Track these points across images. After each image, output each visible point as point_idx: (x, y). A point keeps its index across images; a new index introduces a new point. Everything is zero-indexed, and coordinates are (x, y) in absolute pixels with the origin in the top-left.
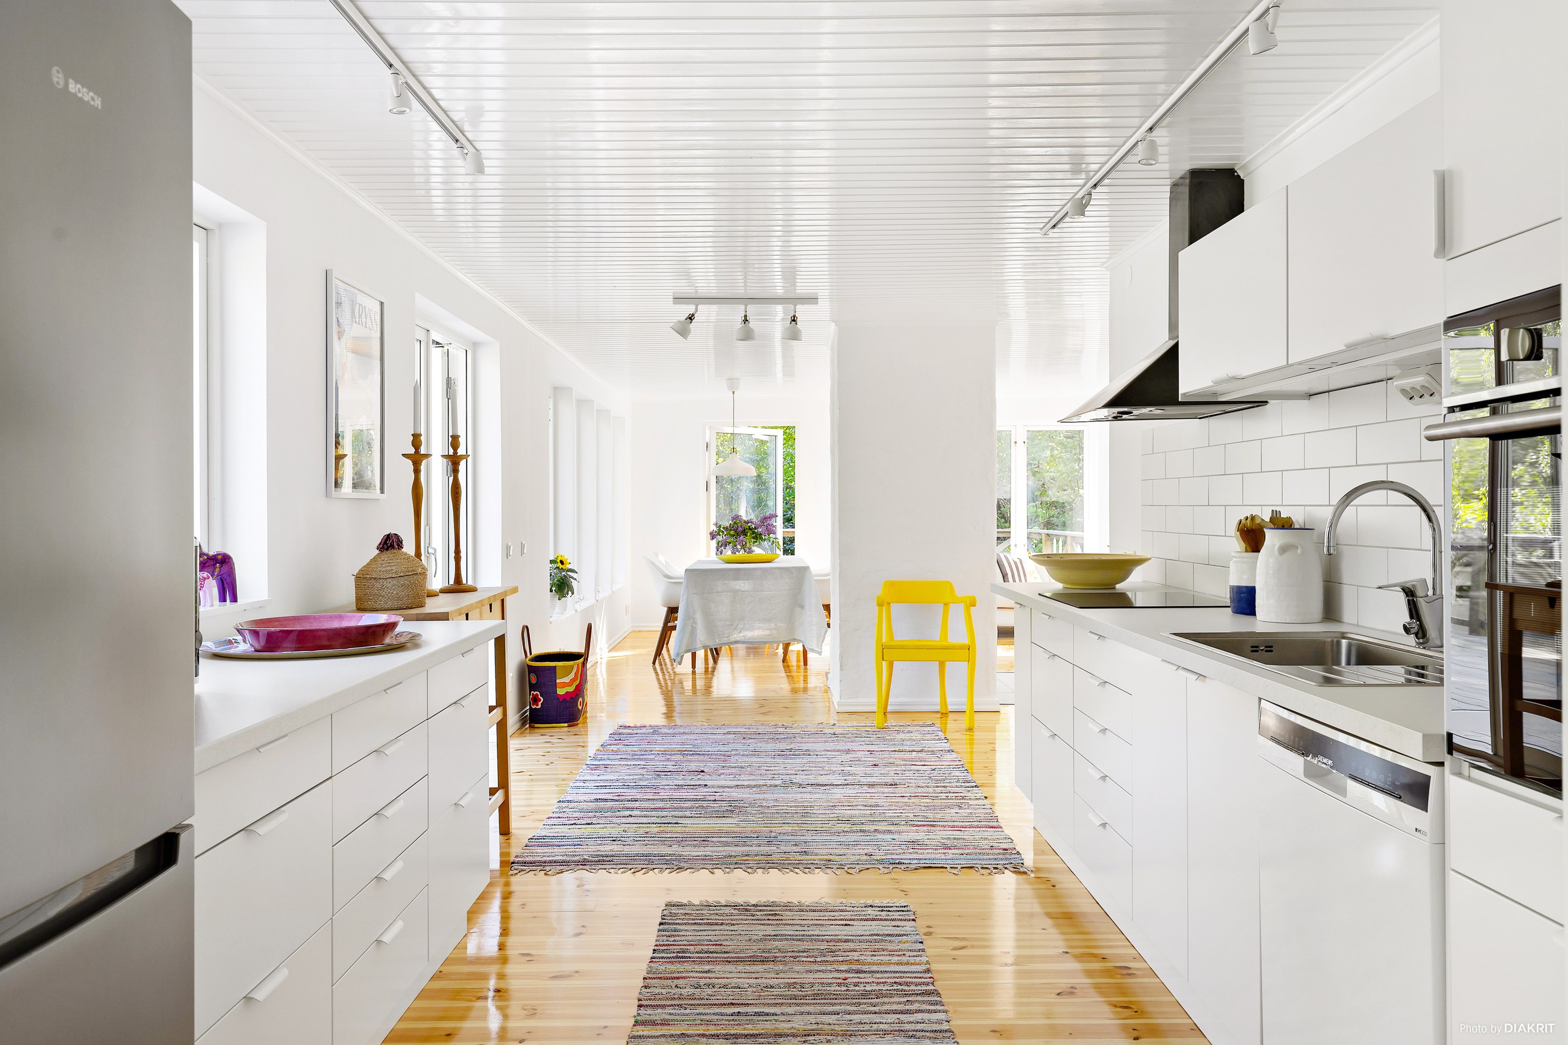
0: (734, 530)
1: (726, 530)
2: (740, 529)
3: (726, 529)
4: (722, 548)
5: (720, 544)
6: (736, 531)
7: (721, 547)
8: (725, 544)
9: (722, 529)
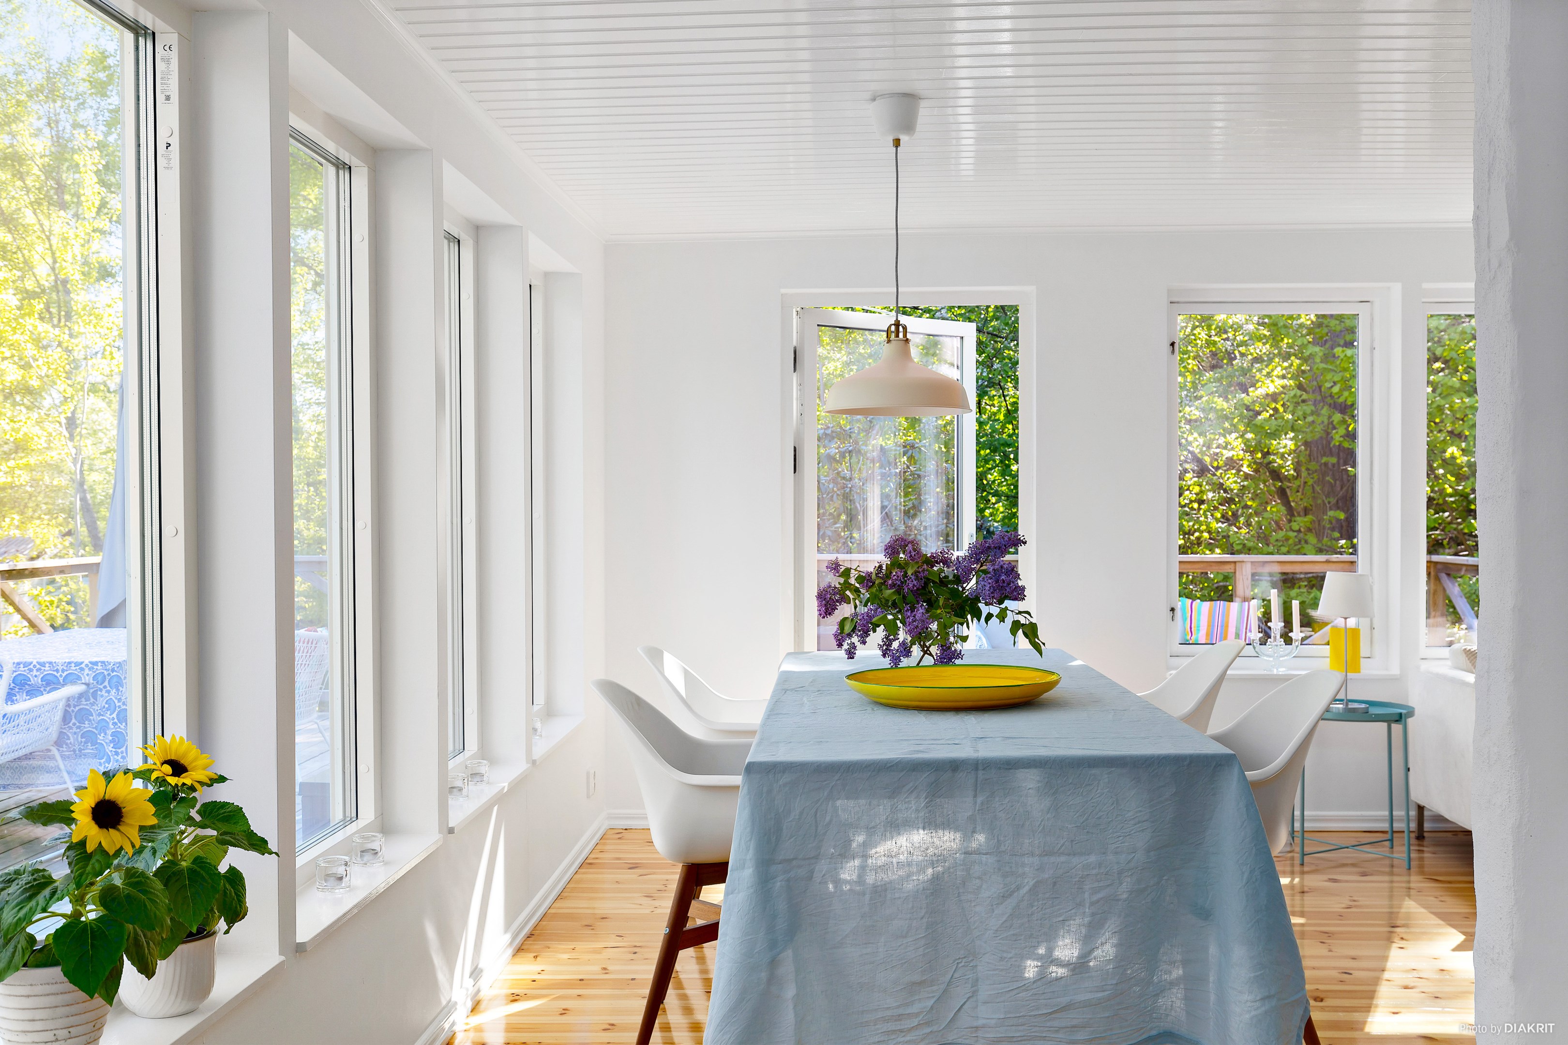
0: (893, 586)
1: (868, 588)
2: (912, 583)
3: (866, 580)
4: (855, 639)
5: (848, 628)
6: (899, 588)
7: (849, 636)
8: (864, 628)
9: (852, 581)
